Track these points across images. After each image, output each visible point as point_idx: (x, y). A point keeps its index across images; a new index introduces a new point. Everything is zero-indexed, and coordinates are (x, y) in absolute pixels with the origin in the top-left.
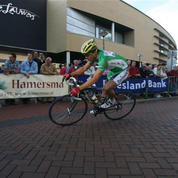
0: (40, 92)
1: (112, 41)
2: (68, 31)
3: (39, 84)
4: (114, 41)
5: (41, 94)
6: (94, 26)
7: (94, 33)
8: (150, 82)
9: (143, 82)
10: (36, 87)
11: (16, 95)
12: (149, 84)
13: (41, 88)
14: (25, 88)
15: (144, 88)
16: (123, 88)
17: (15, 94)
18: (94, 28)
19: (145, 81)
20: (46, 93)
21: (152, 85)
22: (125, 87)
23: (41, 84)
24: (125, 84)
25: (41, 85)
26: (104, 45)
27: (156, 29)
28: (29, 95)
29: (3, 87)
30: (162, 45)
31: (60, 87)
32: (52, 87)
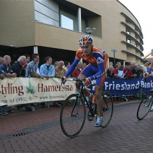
0: (57, 96)
1: (78, 31)
2: (36, 21)
3: (57, 87)
4: (81, 32)
5: (58, 97)
7: (58, 20)
8: (142, 83)
9: (138, 83)
10: (55, 90)
11: (40, 99)
12: (142, 84)
13: (58, 91)
14: (47, 92)
15: (138, 89)
16: (122, 89)
17: (40, 97)
18: (58, 14)
19: (138, 82)
20: (62, 96)
21: (144, 85)
22: (124, 88)
23: (58, 88)
24: (124, 85)
27: (122, 14)
28: (50, 98)
29: (33, 90)
30: (128, 33)
31: (70, 90)
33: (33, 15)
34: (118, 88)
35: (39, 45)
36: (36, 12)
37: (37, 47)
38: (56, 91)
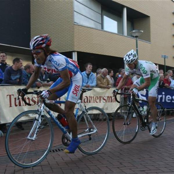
1: (123, 34)
2: (75, 22)
3: (97, 98)
4: (126, 35)
6: (100, 12)
7: (101, 22)
14: (88, 103)
18: (100, 15)
26: (137, 47)
31: (113, 102)
32: (107, 102)
33: (72, 17)
34: (169, 100)
35: (78, 51)
37: (76, 53)
38: (97, 102)
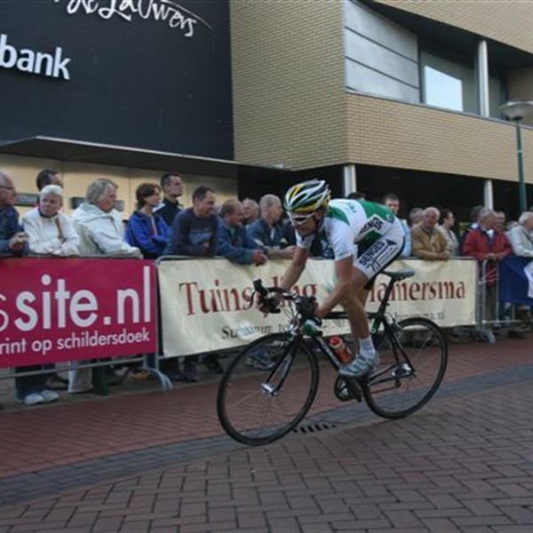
1: (479, 113)
3: (415, 287)
4: (487, 115)
6: (415, 57)
7: (417, 84)
10: (408, 296)
13: (418, 301)
18: (416, 66)
23: (418, 289)
25: (417, 293)
26: (519, 148)
31: (459, 297)
32: (441, 297)
33: (341, 73)
35: (359, 162)
36: (348, 63)
37: (353, 169)
38: (413, 298)
